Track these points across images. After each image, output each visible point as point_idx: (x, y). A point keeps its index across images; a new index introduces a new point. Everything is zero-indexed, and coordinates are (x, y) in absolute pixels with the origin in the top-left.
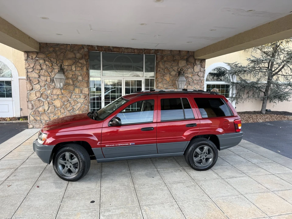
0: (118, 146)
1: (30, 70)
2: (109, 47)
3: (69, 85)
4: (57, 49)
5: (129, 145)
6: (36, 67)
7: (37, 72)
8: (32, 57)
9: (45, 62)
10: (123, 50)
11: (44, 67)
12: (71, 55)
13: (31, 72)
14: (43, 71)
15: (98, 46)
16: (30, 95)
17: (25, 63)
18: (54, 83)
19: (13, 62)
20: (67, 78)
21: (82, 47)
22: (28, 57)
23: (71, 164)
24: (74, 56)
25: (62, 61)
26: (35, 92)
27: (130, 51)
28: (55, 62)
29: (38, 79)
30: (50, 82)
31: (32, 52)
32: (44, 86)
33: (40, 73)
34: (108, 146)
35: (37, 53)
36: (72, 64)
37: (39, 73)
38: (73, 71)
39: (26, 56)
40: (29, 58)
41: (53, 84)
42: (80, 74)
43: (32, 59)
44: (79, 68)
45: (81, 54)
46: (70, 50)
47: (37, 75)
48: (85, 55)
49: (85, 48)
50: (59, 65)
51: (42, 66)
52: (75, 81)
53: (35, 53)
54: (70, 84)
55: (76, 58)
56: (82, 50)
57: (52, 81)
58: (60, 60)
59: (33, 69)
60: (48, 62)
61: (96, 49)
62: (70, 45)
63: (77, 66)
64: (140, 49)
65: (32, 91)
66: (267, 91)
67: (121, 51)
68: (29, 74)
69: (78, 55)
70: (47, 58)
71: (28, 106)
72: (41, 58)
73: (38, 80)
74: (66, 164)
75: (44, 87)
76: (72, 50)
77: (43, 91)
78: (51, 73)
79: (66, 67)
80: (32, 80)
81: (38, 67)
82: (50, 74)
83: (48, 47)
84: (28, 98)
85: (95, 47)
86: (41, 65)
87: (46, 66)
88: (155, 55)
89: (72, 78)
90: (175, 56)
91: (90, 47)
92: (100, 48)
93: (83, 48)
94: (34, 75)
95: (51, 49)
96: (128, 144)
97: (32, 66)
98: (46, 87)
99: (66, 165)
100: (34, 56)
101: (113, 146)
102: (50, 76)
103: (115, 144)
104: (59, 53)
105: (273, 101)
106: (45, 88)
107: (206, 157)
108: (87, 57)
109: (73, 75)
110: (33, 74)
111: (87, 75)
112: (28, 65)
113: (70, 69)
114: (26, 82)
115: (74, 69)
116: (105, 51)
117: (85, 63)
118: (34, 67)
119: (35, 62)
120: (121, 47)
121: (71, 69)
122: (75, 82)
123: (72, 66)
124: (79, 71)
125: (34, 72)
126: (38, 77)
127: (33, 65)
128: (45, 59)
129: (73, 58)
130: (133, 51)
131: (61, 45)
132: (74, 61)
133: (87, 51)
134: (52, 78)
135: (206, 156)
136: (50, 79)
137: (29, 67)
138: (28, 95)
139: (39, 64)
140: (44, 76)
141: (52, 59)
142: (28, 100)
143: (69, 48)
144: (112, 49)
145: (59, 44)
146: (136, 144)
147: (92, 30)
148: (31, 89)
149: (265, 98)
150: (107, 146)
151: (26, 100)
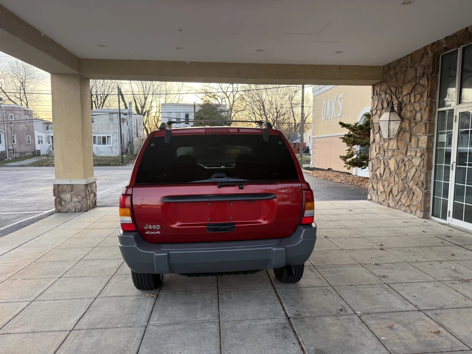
1: (374, 112)
3: (405, 132)
4: (398, 69)
6: (379, 106)
7: (379, 113)
9: (386, 96)
11: (385, 105)
12: (411, 74)
14: (384, 110)
15: (446, 39)
16: (371, 150)
17: (371, 103)
21: (425, 51)
24: (415, 74)
25: (402, 88)
28: (394, 93)
31: (377, 84)
35: (381, 84)
36: (411, 91)
38: (411, 105)
39: (373, 91)
40: (374, 94)
42: (419, 108)
43: (377, 95)
44: (418, 96)
45: (423, 66)
46: (411, 65)
48: (429, 67)
50: (398, 97)
52: (412, 122)
54: (406, 129)
55: (416, 77)
56: (425, 57)
58: (399, 88)
59: (376, 110)
60: (389, 94)
61: (445, 46)
62: (411, 54)
63: (416, 93)
65: (374, 144)
68: (373, 117)
69: (420, 70)
70: (388, 88)
72: (384, 91)
77: (381, 143)
79: (404, 99)
80: (375, 127)
83: (390, 70)
85: (443, 43)
86: (382, 102)
87: (387, 101)
89: (409, 118)
93: (427, 53)
94: (377, 119)
95: (392, 72)
100: (379, 90)
104: (399, 76)
106: (384, 139)
109: (411, 112)
112: (373, 105)
115: (413, 100)
117: (426, 83)
119: (379, 98)
121: (410, 101)
122: (412, 125)
123: (411, 94)
124: (418, 101)
127: (377, 103)
128: (387, 91)
129: (413, 78)
131: (403, 60)
132: (414, 84)
133: (431, 57)
137: (374, 108)
141: (392, 89)
143: (410, 62)
148: (373, 140)
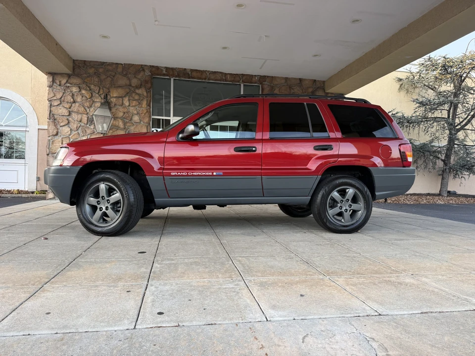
0: (193, 175)
1: (56, 103)
2: (185, 69)
3: (117, 129)
4: (101, 70)
5: (213, 175)
6: (66, 98)
7: (67, 106)
8: (60, 82)
9: (80, 91)
10: (208, 74)
11: (79, 99)
12: (123, 81)
13: (57, 105)
14: (77, 104)
15: (167, 68)
16: (52, 143)
17: (47, 92)
18: (93, 125)
19: (30, 102)
20: (115, 118)
21: (142, 68)
22: (53, 81)
23: (108, 203)
24: (128, 82)
25: (109, 89)
26: (60, 139)
27: (218, 76)
28: (97, 92)
29: (68, 117)
30: (86, 123)
31: (62, 74)
32: (77, 130)
33: (72, 108)
34: (175, 175)
35: (69, 76)
36: (124, 95)
37: (70, 108)
38: (125, 107)
39: (51, 80)
40: (55, 84)
41: (92, 127)
42: (135, 112)
43: (60, 85)
44: (135, 102)
45: (139, 79)
46: (122, 73)
47: (66, 112)
48: (146, 82)
49: (146, 70)
50: (103, 96)
51: (75, 97)
52: (127, 122)
53: (66, 75)
54: (119, 127)
55: (130, 85)
56: (142, 73)
57: (91, 121)
58: (104, 88)
59: (60, 101)
60: (86, 90)
61: (164, 72)
62: (122, 64)
63: (131, 98)
64: (235, 74)
65: (56, 137)
66: (448, 156)
67: (204, 77)
68: (53, 109)
69: (135, 82)
70: (85, 84)
71: (48, 161)
72: (75, 85)
73: (68, 119)
74: (99, 204)
75: (77, 132)
76: (124, 73)
77: (73, 138)
78: (88, 108)
79: (113, 100)
80: (58, 119)
81: (69, 99)
82: (88, 110)
83: (87, 68)
84: (49, 148)
85: (162, 70)
86: (73, 95)
87: (82, 96)
88: (260, 86)
89: (123, 118)
90: (293, 87)
91: (154, 69)
92: (171, 72)
93: (144, 70)
94: (62, 111)
95: (92, 71)
96: (210, 174)
97: (59, 96)
98: (79, 132)
99: (99, 206)
100: (64, 81)
101: (184, 176)
102: (87, 114)
103: (188, 173)
104: (103, 77)
105: (459, 175)
106: (79, 134)
107: (350, 207)
108: (149, 85)
109: (124, 113)
110: (61, 109)
111: (147, 114)
112: (52, 95)
113: (121, 103)
114: (48, 122)
115: (127, 104)
116: (178, 76)
117: (145, 94)
118: (63, 98)
119: (65, 90)
120: (205, 70)
121: (123, 104)
122: (128, 124)
123: (124, 98)
124: (135, 106)
125: (61, 105)
126: (68, 114)
127: (61, 94)
128: (81, 86)
129: (126, 85)
130: (224, 78)
131: (108, 65)
132: (128, 90)
133: (149, 75)
134: (90, 117)
135: (351, 205)
136: (86, 118)
137: (55, 98)
138: (50, 143)
139: (71, 94)
140: (78, 113)
141: (92, 87)
142: (48, 152)
143: (120, 70)
144: (190, 73)
145: (104, 63)
146: (225, 174)
147: (157, 23)
148: (55, 133)
149: (446, 169)
150: (173, 174)
151: (45, 151)
